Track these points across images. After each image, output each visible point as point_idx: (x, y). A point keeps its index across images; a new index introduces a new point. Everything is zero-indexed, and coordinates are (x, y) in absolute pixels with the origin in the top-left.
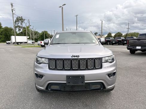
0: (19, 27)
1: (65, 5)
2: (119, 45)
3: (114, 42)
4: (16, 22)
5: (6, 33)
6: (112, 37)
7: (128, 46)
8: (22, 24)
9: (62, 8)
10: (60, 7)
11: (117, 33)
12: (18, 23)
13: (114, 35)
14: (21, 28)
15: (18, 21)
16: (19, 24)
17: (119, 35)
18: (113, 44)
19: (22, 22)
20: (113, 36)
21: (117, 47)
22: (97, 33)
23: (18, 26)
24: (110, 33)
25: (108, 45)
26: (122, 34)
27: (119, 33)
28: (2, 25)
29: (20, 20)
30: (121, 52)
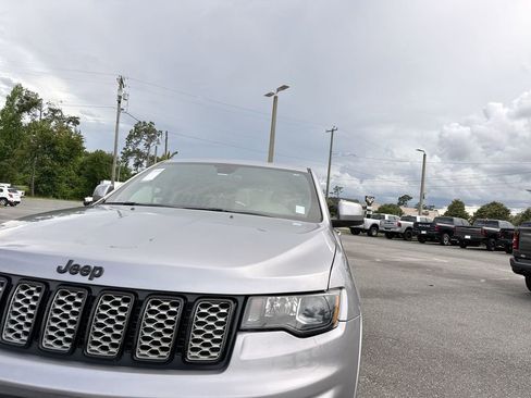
0: (139, 153)
1: (284, 88)
2: (489, 249)
3: (467, 237)
4: (130, 137)
5: (92, 170)
6: (465, 216)
7: (517, 258)
8: (148, 146)
9: (276, 98)
10: (269, 95)
11: (488, 206)
12: (138, 143)
13: (476, 211)
14: (146, 158)
15: (139, 135)
16: (141, 147)
17: (495, 211)
18: (464, 244)
19: (151, 139)
20: (471, 214)
21: (479, 260)
22: (410, 198)
23: (134, 152)
24: (457, 202)
25: (443, 244)
26: (508, 212)
27: (494, 204)
28: (84, 145)
29: (146, 131)
30: (488, 281)
